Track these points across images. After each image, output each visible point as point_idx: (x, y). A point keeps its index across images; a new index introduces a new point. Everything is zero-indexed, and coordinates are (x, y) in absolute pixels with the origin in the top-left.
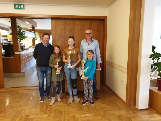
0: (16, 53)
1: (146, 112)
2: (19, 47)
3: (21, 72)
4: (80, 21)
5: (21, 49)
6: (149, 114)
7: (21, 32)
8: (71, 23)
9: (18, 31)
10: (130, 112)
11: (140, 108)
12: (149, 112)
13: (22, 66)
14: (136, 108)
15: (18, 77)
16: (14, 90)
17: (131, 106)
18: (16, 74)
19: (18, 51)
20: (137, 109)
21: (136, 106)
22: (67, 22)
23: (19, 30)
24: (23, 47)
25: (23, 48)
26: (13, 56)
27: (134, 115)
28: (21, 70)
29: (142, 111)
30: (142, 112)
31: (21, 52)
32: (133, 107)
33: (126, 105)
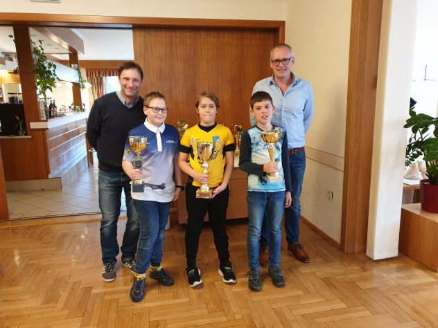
0: (33, 125)
1: (393, 266)
2: (42, 108)
3: (50, 176)
4: (212, 34)
5: (46, 115)
6: (399, 270)
7: (43, 66)
8: (188, 40)
9: (36, 62)
10: (353, 268)
11: (377, 256)
12: (401, 265)
13: (52, 161)
14: (367, 256)
15: (43, 190)
16: (38, 226)
18: (36, 184)
19: (38, 119)
20: (370, 259)
21: (368, 253)
22: (176, 37)
23: (39, 61)
24: (52, 109)
25: (51, 112)
26: (26, 135)
27: (365, 274)
28: (48, 172)
29: (384, 263)
30: (384, 267)
31: (46, 121)
32: (360, 256)
33: (340, 250)
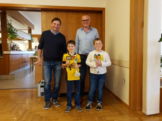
0: (5, 52)
2: (9, 46)
8: (64, 16)
9: (8, 28)
10: (135, 118)
11: (148, 113)
14: (143, 113)
17: (136, 110)
19: (7, 50)
20: (145, 115)
25: (14, 48)
28: (9, 72)
30: (152, 119)
31: (10, 51)
32: (139, 112)
33: (129, 109)
